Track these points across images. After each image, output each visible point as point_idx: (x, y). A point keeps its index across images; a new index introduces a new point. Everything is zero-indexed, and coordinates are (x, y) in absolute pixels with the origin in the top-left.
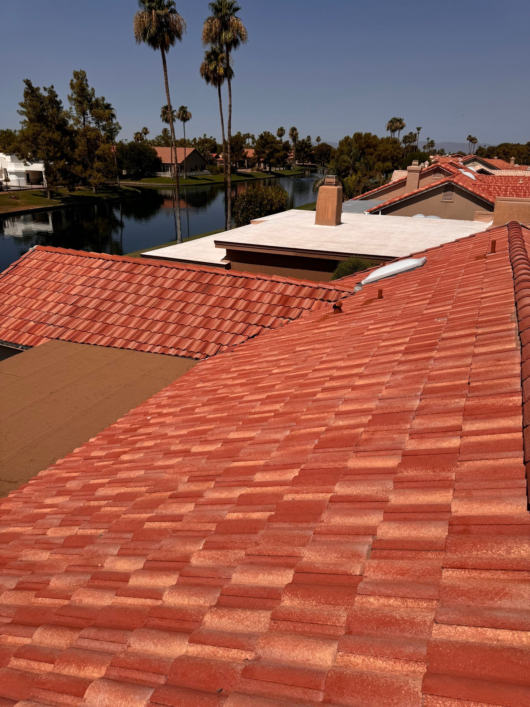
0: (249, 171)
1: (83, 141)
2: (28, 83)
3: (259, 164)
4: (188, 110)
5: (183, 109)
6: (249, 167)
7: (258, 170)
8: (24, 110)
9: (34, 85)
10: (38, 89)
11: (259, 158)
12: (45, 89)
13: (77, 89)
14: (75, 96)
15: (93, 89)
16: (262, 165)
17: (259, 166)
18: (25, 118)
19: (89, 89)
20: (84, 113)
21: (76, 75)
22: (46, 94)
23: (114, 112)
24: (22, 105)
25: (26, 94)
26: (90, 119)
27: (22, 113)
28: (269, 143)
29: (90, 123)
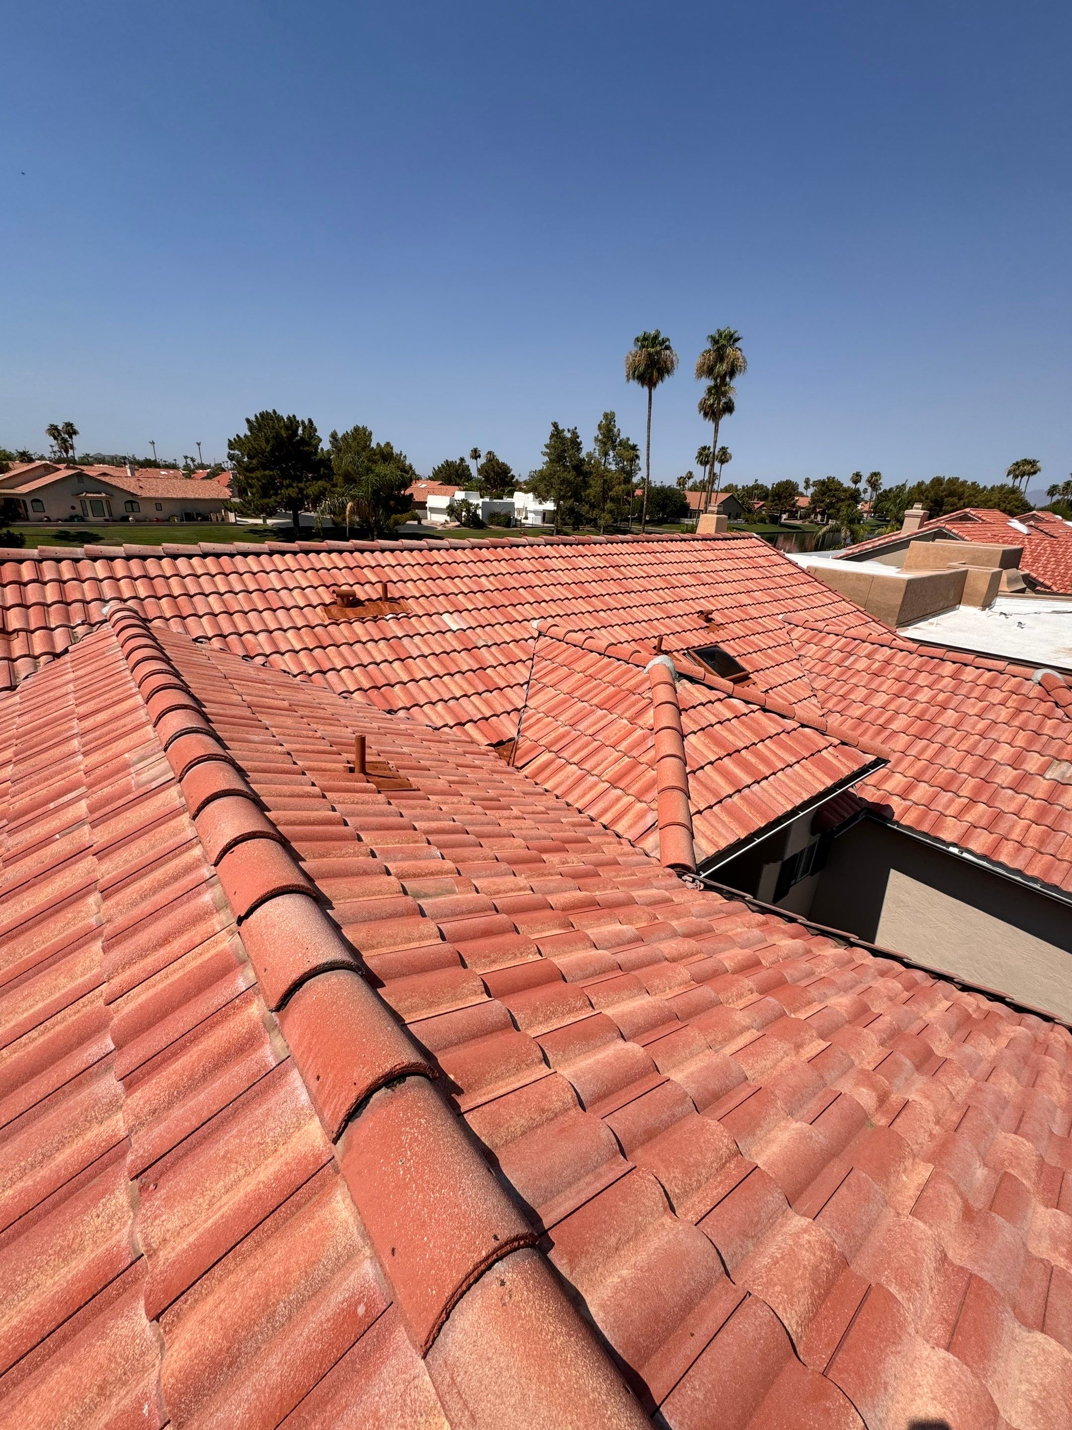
0: (798, 522)
1: (600, 482)
2: (555, 425)
3: (816, 515)
4: (728, 451)
5: (724, 450)
6: (801, 518)
7: (812, 522)
8: (548, 451)
9: (560, 428)
10: (563, 430)
11: (814, 508)
12: (569, 430)
13: (604, 431)
14: (600, 437)
15: (619, 430)
16: (819, 517)
17: (816, 517)
18: (546, 459)
19: (616, 430)
20: (606, 454)
21: (606, 415)
22: (568, 435)
23: (638, 453)
24: (547, 446)
25: (552, 436)
26: (611, 460)
27: (545, 454)
28: (830, 490)
29: (610, 464)
